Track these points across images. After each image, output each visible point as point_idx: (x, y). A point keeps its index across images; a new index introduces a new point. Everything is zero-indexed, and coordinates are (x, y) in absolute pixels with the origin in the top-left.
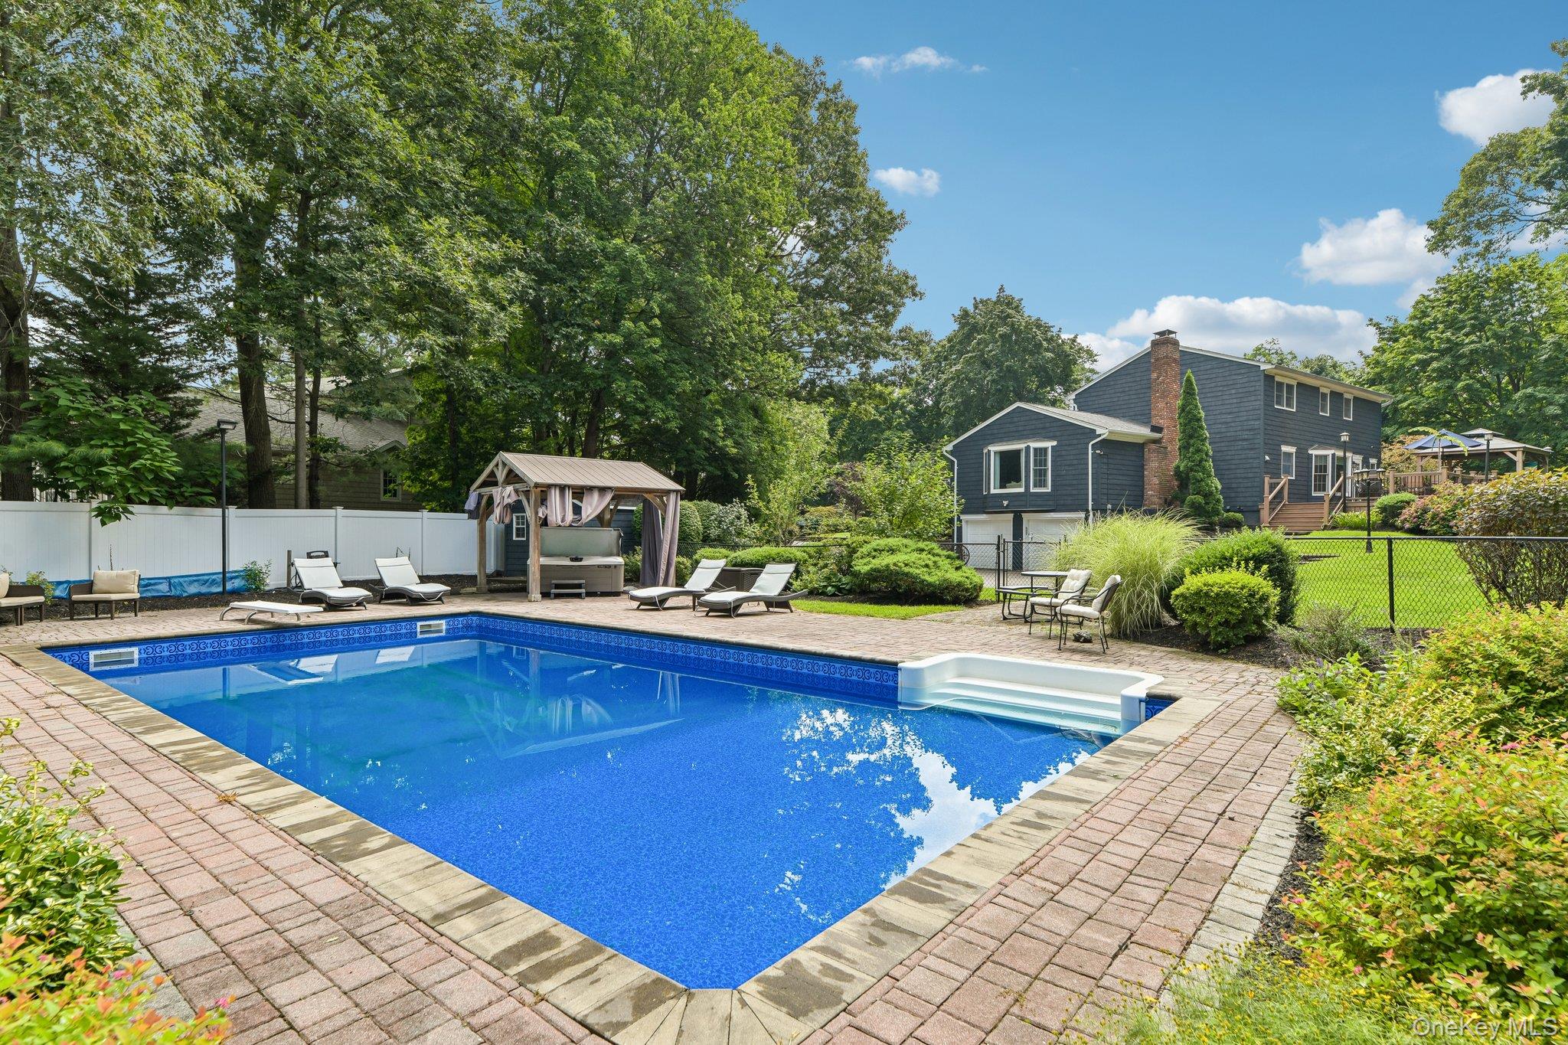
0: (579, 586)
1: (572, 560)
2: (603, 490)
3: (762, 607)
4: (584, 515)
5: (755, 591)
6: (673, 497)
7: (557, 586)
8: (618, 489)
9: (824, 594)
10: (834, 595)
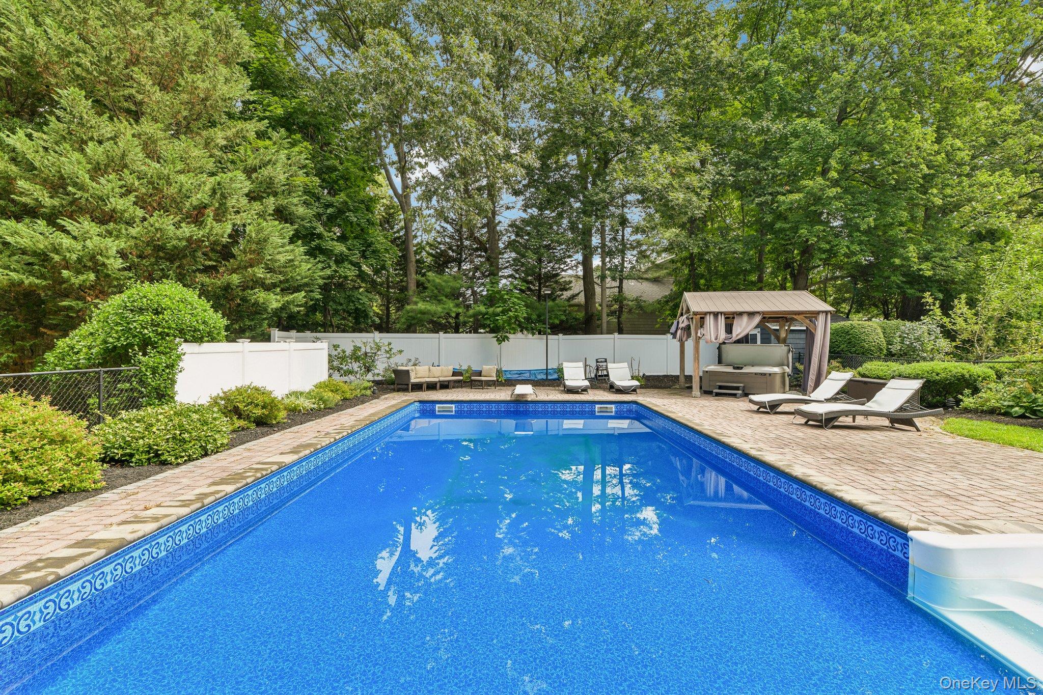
0: (737, 388)
1: (734, 368)
2: (751, 314)
3: (886, 423)
4: (734, 334)
5: (871, 406)
6: (821, 318)
7: (720, 387)
8: (764, 313)
9: (1006, 414)
10: (1022, 416)
